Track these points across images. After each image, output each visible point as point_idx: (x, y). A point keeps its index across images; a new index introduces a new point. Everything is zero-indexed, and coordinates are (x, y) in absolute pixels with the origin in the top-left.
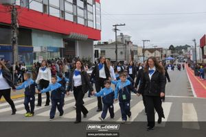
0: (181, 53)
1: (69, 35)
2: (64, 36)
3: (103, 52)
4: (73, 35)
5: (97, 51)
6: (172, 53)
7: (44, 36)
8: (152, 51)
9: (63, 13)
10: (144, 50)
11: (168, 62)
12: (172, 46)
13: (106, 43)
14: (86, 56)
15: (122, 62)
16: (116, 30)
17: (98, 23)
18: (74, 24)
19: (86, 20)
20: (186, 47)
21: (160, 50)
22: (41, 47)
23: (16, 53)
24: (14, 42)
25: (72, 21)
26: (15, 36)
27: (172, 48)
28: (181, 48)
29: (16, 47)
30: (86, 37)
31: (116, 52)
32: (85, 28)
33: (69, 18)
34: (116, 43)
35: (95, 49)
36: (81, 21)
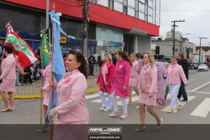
2: (124, 32)
4: (134, 30)
8: (206, 49)
16: (174, 26)
17: (157, 19)
18: (135, 19)
19: (146, 15)
22: (104, 41)
23: (85, 46)
24: (84, 36)
25: (134, 16)
26: (86, 30)
29: (86, 41)
30: (145, 32)
31: (173, 49)
32: (145, 24)
33: (131, 13)
36: (141, 17)
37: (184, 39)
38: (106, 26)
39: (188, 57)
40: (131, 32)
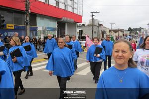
0: (136, 33)
1: (61, 19)
2: (57, 20)
4: (64, 19)
6: (130, 33)
7: (45, 19)
8: (116, 31)
12: (130, 28)
13: (84, 25)
16: (93, 15)
17: (81, 11)
18: (65, 11)
19: (73, 8)
20: (140, 29)
21: (122, 31)
22: (43, 27)
23: (28, 31)
24: (27, 24)
25: (64, 9)
26: (28, 19)
27: (130, 29)
28: (136, 29)
29: (28, 27)
30: (72, 20)
31: (93, 32)
32: (72, 14)
35: (78, 30)
36: (69, 9)
37: (100, 25)
38: (43, 16)
39: (103, 37)
40: (62, 20)
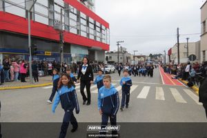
0: (156, 59)
2: (88, 48)
3: (110, 57)
4: (94, 47)
5: (107, 57)
6: (151, 58)
7: (77, 48)
8: (139, 57)
9: (88, 34)
10: (134, 57)
11: (148, 64)
13: (112, 52)
14: (101, 60)
15: (121, 64)
16: (118, 45)
17: (108, 41)
18: (95, 41)
19: (101, 39)
20: (159, 55)
21: (144, 57)
22: (76, 54)
23: (62, 57)
25: (93, 39)
27: (151, 55)
28: (156, 55)
29: (62, 54)
30: (101, 48)
31: (118, 58)
32: (101, 44)
33: (92, 37)
34: (118, 52)
35: (106, 56)
36: (98, 39)
37: (125, 52)
38: (76, 45)
39: (127, 62)
40: (92, 48)
